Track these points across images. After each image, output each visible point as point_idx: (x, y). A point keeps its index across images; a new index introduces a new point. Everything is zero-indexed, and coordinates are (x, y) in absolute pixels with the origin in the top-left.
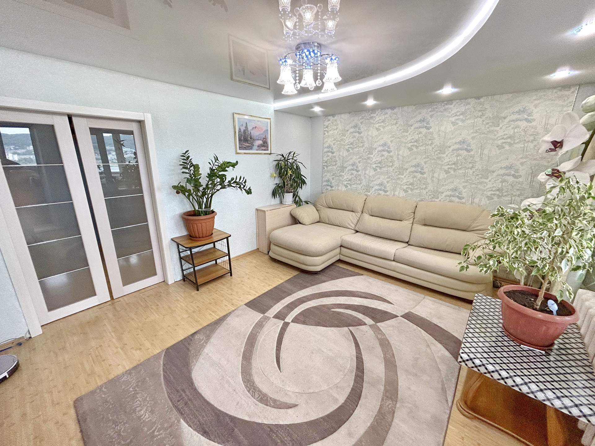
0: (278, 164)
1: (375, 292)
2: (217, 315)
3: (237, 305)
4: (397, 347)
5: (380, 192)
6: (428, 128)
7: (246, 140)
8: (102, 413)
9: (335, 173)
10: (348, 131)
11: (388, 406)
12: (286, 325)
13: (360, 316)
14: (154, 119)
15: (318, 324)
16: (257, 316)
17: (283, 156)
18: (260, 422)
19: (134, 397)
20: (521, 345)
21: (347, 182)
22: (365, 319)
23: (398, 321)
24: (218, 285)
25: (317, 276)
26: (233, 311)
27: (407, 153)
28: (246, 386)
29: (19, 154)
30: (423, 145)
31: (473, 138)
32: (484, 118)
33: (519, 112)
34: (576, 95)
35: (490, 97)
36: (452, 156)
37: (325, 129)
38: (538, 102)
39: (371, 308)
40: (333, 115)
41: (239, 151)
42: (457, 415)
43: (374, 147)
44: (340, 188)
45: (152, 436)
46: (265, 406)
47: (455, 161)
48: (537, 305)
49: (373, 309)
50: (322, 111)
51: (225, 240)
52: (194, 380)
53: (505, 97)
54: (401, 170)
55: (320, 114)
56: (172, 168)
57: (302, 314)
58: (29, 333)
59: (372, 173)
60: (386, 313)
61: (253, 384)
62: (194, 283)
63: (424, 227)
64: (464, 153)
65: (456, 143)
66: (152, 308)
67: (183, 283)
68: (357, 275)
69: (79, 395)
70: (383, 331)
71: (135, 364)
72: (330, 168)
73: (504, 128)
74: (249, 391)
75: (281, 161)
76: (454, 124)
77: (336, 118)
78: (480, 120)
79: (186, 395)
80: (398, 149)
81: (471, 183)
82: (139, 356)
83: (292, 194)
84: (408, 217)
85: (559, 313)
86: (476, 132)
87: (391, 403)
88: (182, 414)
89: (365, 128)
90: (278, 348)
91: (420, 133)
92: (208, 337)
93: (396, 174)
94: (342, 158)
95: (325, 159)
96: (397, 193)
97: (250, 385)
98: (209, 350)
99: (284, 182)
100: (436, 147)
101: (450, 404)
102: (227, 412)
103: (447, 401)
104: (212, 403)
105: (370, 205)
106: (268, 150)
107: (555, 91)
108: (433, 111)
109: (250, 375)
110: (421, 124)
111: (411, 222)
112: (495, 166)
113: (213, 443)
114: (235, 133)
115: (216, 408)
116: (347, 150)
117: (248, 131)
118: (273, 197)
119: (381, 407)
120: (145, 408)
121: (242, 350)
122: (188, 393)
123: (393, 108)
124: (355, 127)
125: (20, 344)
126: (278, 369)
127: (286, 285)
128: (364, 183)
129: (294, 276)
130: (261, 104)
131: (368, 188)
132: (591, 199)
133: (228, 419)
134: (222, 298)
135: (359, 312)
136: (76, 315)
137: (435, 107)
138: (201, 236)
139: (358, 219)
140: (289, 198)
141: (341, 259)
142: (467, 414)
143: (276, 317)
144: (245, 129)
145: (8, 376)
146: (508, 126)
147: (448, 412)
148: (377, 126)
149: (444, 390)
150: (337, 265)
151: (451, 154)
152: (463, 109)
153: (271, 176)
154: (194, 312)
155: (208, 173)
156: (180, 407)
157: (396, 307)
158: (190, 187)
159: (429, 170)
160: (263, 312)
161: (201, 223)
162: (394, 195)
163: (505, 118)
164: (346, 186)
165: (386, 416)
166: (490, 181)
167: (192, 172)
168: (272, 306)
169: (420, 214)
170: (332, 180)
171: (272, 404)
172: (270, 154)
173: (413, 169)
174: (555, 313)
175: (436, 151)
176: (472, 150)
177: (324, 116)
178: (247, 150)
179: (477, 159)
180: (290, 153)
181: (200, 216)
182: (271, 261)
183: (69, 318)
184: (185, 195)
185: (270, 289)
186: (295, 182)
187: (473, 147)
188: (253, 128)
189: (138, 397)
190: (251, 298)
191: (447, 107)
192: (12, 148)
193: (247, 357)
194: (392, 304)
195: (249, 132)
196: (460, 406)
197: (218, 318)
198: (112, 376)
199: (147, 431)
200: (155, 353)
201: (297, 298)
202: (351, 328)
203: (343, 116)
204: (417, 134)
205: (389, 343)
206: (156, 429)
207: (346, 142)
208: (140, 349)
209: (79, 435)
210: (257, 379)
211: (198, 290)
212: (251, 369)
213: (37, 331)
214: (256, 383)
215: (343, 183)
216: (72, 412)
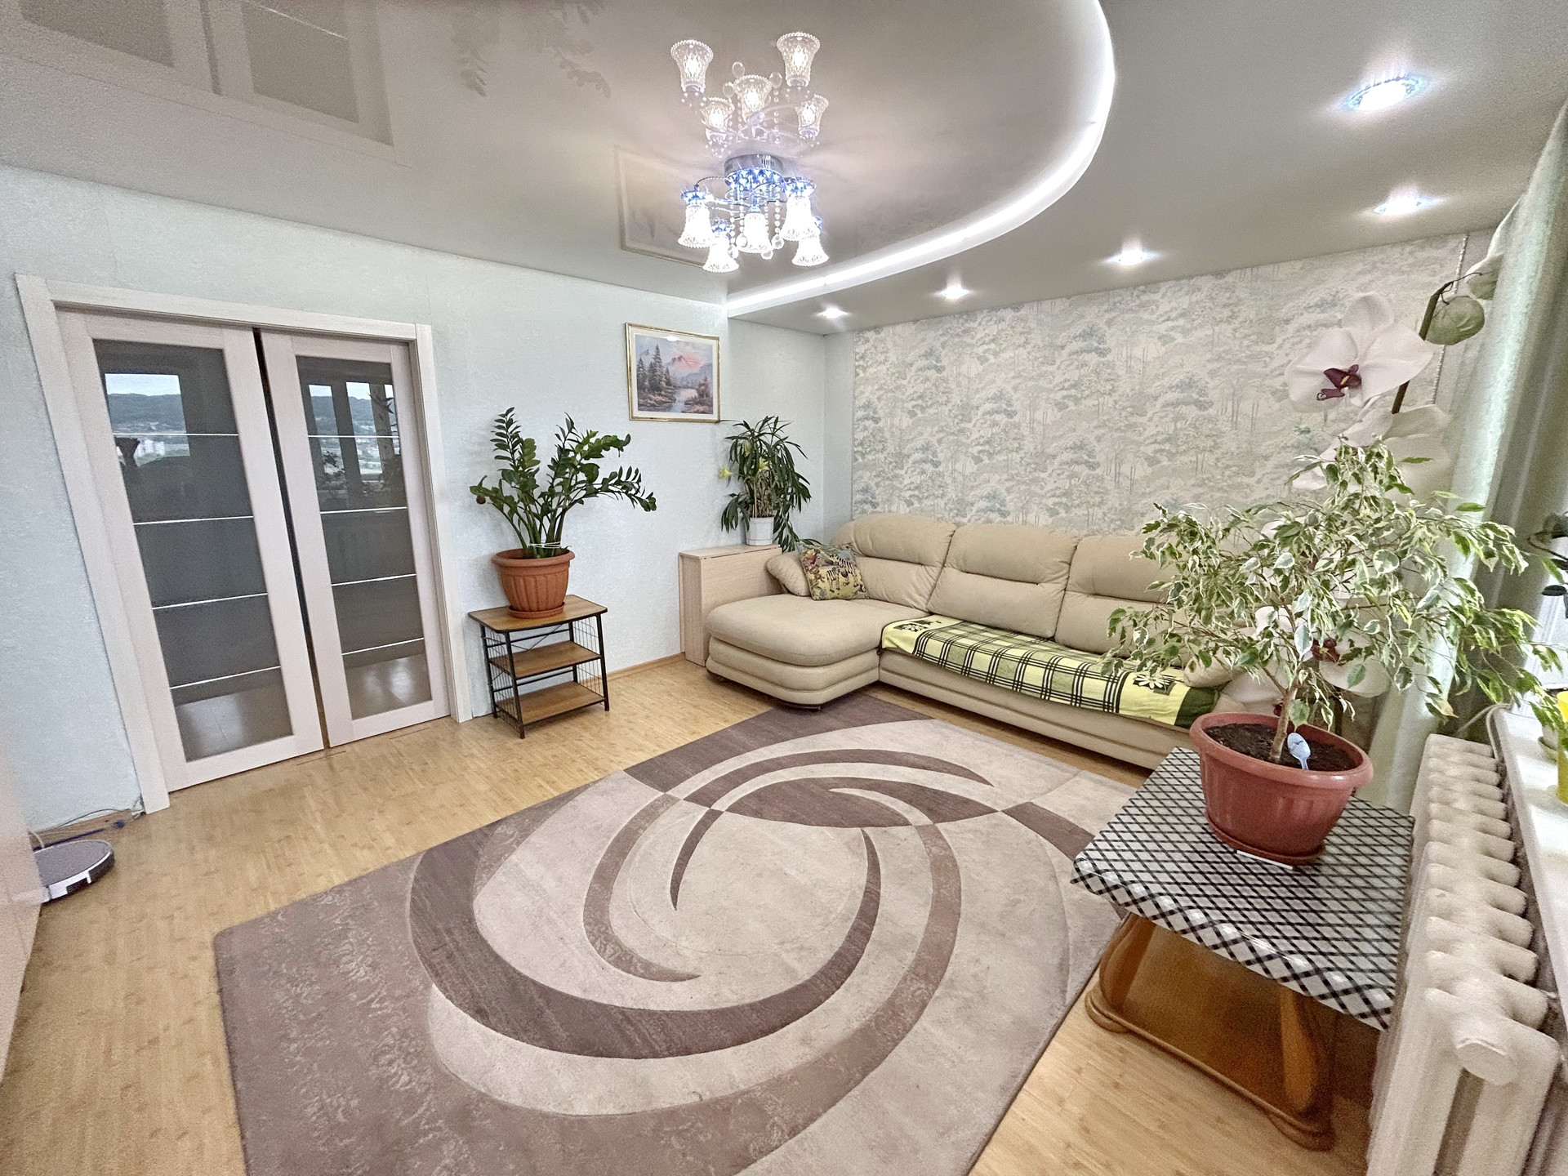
0: (735, 446)
1: (952, 755)
2: (556, 789)
3: (606, 771)
4: (973, 876)
5: (992, 516)
6: (1102, 353)
7: (655, 388)
8: (269, 961)
9: (883, 471)
10: (911, 365)
11: (915, 992)
12: (713, 816)
13: (899, 806)
14: (439, 337)
15: (792, 818)
16: (649, 795)
17: (746, 425)
18: (605, 1002)
19: (342, 935)
20: (1239, 852)
21: (911, 493)
22: (908, 812)
23: (994, 821)
24: (572, 727)
25: (815, 718)
26: (595, 782)
27: (1053, 415)
28: (589, 933)
29: (167, 441)
30: (1093, 393)
31: (1213, 374)
32: (1236, 323)
33: (1322, 305)
34: (1461, 258)
35: (1248, 271)
36: (1164, 420)
37: (857, 364)
38: (1369, 277)
39: (930, 790)
40: (877, 328)
41: (637, 413)
42: (1079, 1020)
43: (974, 402)
44: (894, 508)
45: (366, 1009)
46: (624, 973)
47: (1171, 432)
48: (1276, 753)
49: (936, 792)
50: (845, 319)
51: (594, 619)
52: (476, 912)
53: (1285, 269)
54: (1042, 459)
55: (841, 327)
56: (476, 448)
57: (757, 795)
58: (142, 804)
59: (971, 467)
60: (967, 801)
61: (607, 929)
62: (514, 718)
63: (1091, 599)
64: (1192, 412)
65: (1171, 388)
66: (412, 769)
67: (492, 722)
68: (916, 718)
69: (226, 926)
70: (948, 840)
71: (355, 875)
72: (870, 457)
73: (1287, 345)
74: (593, 944)
75: (741, 438)
76: (1164, 339)
77: (883, 334)
78: (1227, 329)
79: (454, 941)
80: (1033, 407)
81: (1213, 487)
82: (367, 861)
83: (772, 519)
84: (1053, 574)
85: (1313, 765)
86: (1219, 358)
87: (923, 986)
88: (437, 975)
89: (952, 359)
90: (681, 862)
91: (1084, 365)
92: (525, 833)
93: (1028, 469)
94: (898, 433)
95: (860, 436)
96: (1031, 518)
97: (599, 931)
98: (521, 857)
99: (752, 492)
100: (1124, 398)
101: (1069, 998)
102: (537, 979)
103: (1064, 992)
104: (508, 959)
105: (962, 545)
106: (711, 412)
107: (1408, 249)
108: (1111, 310)
109: (604, 910)
110: (1085, 343)
111: (1061, 586)
112: (1269, 442)
113: (494, 1032)
114: (629, 370)
115: (515, 971)
116: (909, 412)
117: (660, 366)
118: (724, 527)
119: (896, 994)
120: (361, 957)
121: (598, 862)
122: (458, 937)
123: (1016, 307)
124: (929, 354)
125: (120, 825)
126: (671, 903)
127: (734, 733)
128: (952, 494)
129: (759, 716)
130: (696, 303)
131: (962, 506)
132: (1395, 489)
133: (534, 992)
134: (576, 756)
135: (899, 797)
136: (248, 775)
137: (1116, 300)
138: (534, 606)
139: (933, 582)
140: (763, 528)
141: (883, 680)
142: (1106, 1021)
143: (694, 798)
144: (653, 361)
145: (89, 881)
146: (1296, 340)
147: (1060, 1014)
148: (980, 350)
149: (1063, 968)
150: (873, 695)
151: (1160, 414)
152: (1185, 302)
153: (720, 476)
154: (504, 780)
155: (553, 460)
156: (435, 961)
157: (996, 790)
158: (509, 490)
159: (1107, 458)
160: (665, 787)
161: (534, 576)
162: (1025, 522)
163: (1287, 322)
164: (909, 503)
165: (903, 1011)
166: (1259, 481)
167: (517, 455)
168: (688, 777)
169: (1082, 567)
170: (875, 488)
171: (639, 969)
172: (718, 422)
173: (1068, 456)
174: (1304, 764)
175: (1124, 409)
176: (1211, 404)
177: (854, 331)
178: (658, 410)
179: (1225, 426)
180: (766, 420)
181: (533, 558)
182: (709, 683)
183: (229, 779)
184: (502, 510)
185: (691, 740)
186: (779, 491)
187: (1213, 395)
188: (674, 359)
189: (349, 935)
190: (643, 757)
191: (1145, 298)
192: (154, 428)
193: (605, 876)
194: (988, 783)
195: (664, 370)
196: (1095, 1006)
197: (556, 794)
198: (302, 895)
199: (357, 1000)
200: (402, 857)
201: (753, 762)
202: (868, 830)
203: (899, 328)
204: (1077, 368)
205: (955, 866)
206: (376, 997)
207: (908, 393)
208: (370, 848)
209: (216, 999)
210: (617, 922)
211: (522, 737)
212: (608, 900)
213: (158, 802)
214: (614, 928)
215: (903, 494)
216: (209, 955)
